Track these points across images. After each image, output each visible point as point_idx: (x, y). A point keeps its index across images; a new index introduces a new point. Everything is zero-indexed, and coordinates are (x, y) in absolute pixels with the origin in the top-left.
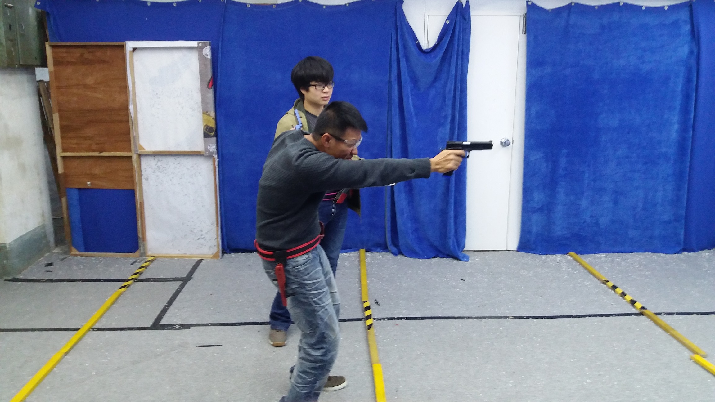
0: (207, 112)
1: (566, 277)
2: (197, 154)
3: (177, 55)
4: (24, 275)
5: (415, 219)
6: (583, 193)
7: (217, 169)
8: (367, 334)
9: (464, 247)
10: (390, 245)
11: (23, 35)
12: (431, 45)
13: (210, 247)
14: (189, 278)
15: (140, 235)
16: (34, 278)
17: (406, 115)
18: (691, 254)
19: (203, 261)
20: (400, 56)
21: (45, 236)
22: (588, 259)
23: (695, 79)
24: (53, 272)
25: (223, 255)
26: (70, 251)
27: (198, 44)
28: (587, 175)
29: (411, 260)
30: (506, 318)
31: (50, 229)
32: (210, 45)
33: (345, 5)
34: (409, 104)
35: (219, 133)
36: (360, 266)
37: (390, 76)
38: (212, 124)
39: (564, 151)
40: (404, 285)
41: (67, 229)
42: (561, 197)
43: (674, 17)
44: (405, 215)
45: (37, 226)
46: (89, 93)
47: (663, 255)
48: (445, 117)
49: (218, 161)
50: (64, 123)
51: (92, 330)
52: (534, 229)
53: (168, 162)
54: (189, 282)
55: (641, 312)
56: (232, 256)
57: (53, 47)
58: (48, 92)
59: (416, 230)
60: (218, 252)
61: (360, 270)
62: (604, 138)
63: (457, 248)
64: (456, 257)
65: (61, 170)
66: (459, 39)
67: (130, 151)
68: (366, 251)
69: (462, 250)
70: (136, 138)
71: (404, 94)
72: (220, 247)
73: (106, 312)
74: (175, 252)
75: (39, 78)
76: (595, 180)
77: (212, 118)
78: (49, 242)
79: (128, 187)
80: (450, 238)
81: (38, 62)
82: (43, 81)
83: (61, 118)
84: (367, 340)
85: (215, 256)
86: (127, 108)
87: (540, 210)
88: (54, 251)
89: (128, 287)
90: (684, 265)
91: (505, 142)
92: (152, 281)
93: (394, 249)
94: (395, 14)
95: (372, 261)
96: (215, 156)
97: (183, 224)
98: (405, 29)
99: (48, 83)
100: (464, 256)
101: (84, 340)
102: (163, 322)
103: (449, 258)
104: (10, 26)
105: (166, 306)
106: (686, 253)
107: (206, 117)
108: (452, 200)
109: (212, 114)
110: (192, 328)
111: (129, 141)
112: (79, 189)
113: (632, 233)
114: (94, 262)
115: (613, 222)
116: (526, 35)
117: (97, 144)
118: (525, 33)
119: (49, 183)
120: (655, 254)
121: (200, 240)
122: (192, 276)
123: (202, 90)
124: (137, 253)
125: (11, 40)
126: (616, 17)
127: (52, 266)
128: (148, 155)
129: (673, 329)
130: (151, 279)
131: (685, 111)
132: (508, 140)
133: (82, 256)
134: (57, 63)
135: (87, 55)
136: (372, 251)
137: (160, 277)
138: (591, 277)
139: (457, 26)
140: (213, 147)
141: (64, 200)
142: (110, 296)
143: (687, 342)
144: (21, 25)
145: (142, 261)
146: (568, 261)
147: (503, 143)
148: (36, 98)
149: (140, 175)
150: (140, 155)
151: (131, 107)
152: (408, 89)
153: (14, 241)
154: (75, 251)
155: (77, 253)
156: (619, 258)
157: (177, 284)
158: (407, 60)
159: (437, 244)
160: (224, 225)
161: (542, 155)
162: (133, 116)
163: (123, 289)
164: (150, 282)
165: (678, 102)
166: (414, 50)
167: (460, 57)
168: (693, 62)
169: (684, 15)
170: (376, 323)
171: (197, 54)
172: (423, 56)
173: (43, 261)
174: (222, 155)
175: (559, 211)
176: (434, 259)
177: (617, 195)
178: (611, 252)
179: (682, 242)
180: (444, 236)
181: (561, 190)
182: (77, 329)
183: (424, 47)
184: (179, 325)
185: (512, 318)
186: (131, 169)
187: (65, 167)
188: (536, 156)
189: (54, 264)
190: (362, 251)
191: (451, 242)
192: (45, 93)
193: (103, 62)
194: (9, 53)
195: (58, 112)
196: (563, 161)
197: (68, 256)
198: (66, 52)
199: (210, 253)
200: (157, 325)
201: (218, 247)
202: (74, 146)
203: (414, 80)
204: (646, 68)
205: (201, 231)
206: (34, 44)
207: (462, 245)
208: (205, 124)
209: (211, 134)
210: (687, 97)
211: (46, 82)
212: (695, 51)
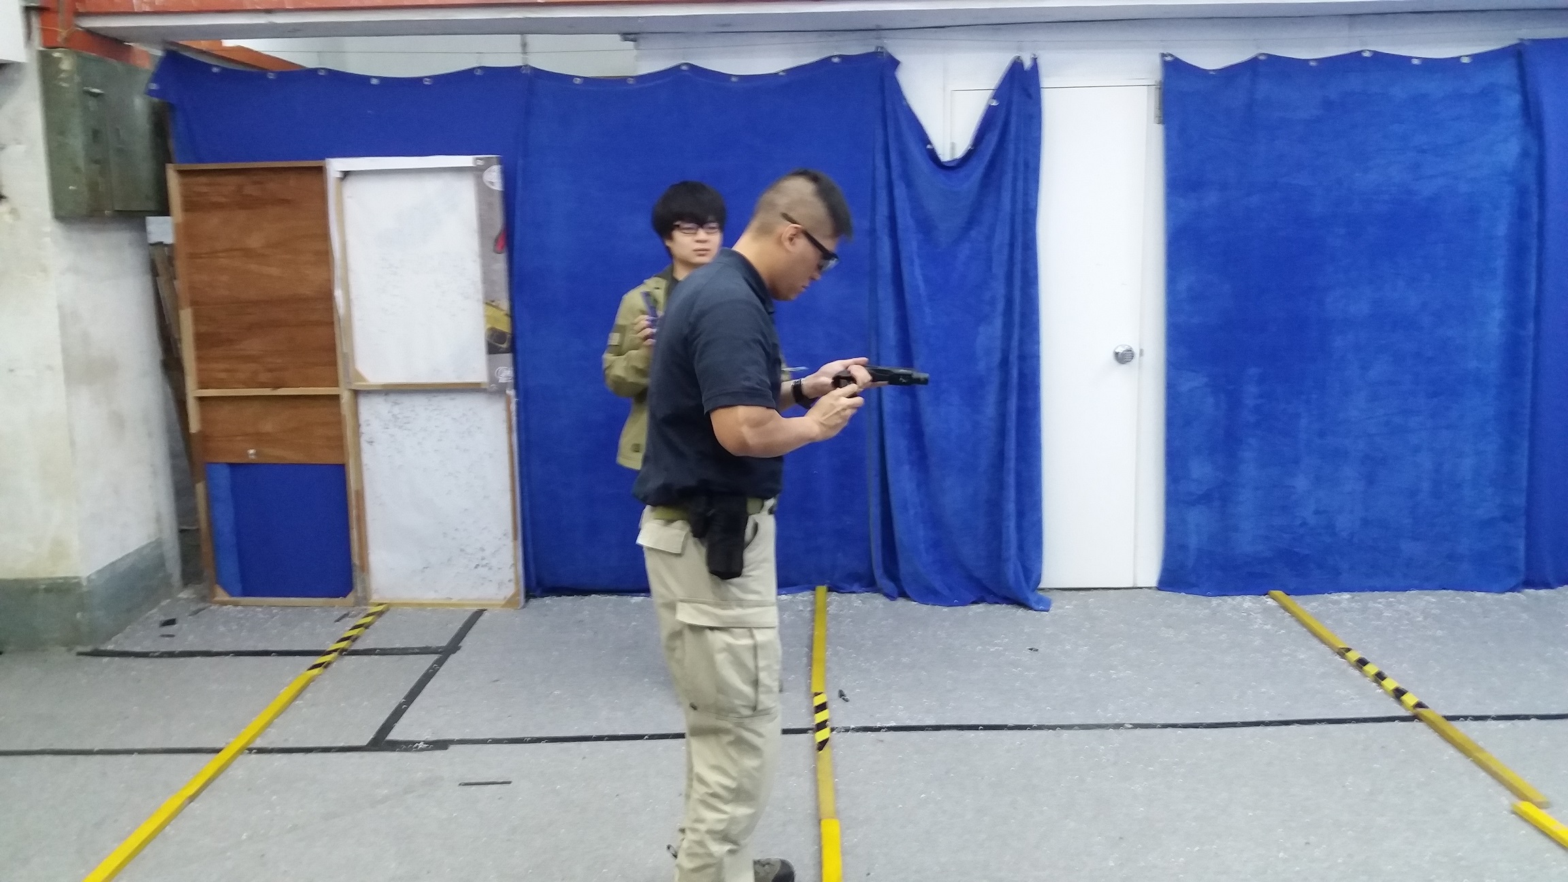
0: (494, 301)
1: (1258, 642)
2: (472, 389)
3: (432, 185)
4: (116, 643)
5: (934, 520)
6: (1296, 461)
7: (514, 419)
8: (816, 760)
9: (1038, 582)
10: (881, 577)
11: (120, 152)
12: (960, 153)
13: (500, 584)
14: (454, 646)
15: (356, 560)
16: (138, 649)
17: (908, 297)
18: (1543, 592)
19: (486, 614)
20: (895, 175)
21: (161, 563)
22: (1309, 605)
23: (1535, 210)
24: (175, 638)
25: (527, 601)
26: (213, 594)
27: (475, 161)
28: (1303, 422)
29: (926, 608)
30: (1118, 726)
31: (172, 551)
32: (500, 164)
33: (777, 74)
34: (915, 275)
35: (519, 345)
36: (813, 620)
37: (873, 221)
38: (504, 326)
39: (1253, 371)
40: (904, 660)
41: (206, 548)
42: (1250, 470)
43: (1481, 80)
44: (912, 512)
45: (146, 542)
46: (253, 266)
47: (1478, 594)
48: (992, 302)
49: (518, 403)
50: (203, 329)
51: (247, 751)
52: (1193, 542)
53: (414, 406)
54: (452, 655)
55: (1416, 715)
56: (547, 602)
57: (182, 173)
58: (172, 265)
59: (936, 545)
60: (515, 595)
61: (813, 629)
62: (1338, 342)
63: (1024, 584)
64: (1023, 602)
65: (194, 426)
67: (337, 385)
68: (830, 590)
69: (1036, 587)
70: (350, 358)
71: (904, 255)
72: (522, 584)
73: (278, 715)
74: (429, 596)
75: (154, 238)
76: (1322, 434)
77: (503, 313)
78: (170, 576)
79: (332, 459)
80: (1009, 559)
81: (151, 206)
82: (162, 243)
83: (197, 318)
84: (815, 771)
85: (510, 603)
86: (328, 297)
87: (1205, 498)
88: (181, 595)
89: (326, 667)
90: (1525, 616)
91: (1123, 353)
92: (376, 655)
93: (889, 585)
94: (882, 90)
95: (841, 611)
96: (511, 392)
97: (445, 534)
98: (903, 122)
99: (172, 245)
100: (1041, 600)
101: (230, 772)
102: (393, 735)
103: (1008, 604)
104: (95, 134)
105: (400, 705)
106: (1531, 591)
107: (492, 311)
108: (1011, 480)
109: (505, 305)
110: (452, 748)
111: (334, 364)
112: (232, 466)
113: (1408, 547)
114: (261, 616)
115: (1366, 522)
116: (1161, 126)
117: (270, 370)
119: (173, 455)
120: (1461, 592)
121: (480, 568)
122: (460, 645)
123: (484, 256)
124: (350, 598)
125: (97, 162)
126: (1354, 83)
127: (175, 626)
128: (372, 392)
129: (1481, 750)
130: (375, 649)
131: (1517, 280)
132: (1130, 351)
133: (236, 604)
134: (190, 205)
135: (250, 190)
136: (842, 591)
137: (394, 647)
138: (1315, 642)
139: (1014, 109)
140: (506, 374)
141: (200, 488)
142: (287, 685)
143: (1508, 775)
144: (118, 129)
145: (360, 613)
146: (1266, 610)
147: (1120, 356)
148: (147, 280)
149: (357, 435)
150: (356, 393)
151: (338, 294)
152: (911, 244)
153: (99, 572)
154: (221, 595)
155: (227, 598)
156: (1380, 603)
157: (429, 661)
158: (909, 184)
159: (978, 574)
160: (529, 537)
161: (1205, 380)
162: (341, 311)
163: (316, 671)
164: (372, 656)
165: (1500, 263)
166: (923, 165)
167: (1021, 177)
168: (1530, 178)
169: (1506, 75)
170: (837, 738)
171: (473, 183)
172: (941, 175)
173: (157, 614)
174: (527, 391)
175: (1246, 501)
176: (974, 607)
177: (1374, 465)
178: (1362, 590)
179: (1522, 566)
180: (996, 556)
181: (1249, 454)
182: (217, 751)
183: (945, 156)
184: (425, 743)
185: (1131, 728)
186: (339, 422)
187: (204, 420)
188: (1193, 382)
189: (178, 622)
190: (822, 590)
191: (1012, 569)
192: (166, 269)
193: (284, 202)
194: (93, 187)
195: (191, 305)
196: (1251, 393)
197: (207, 605)
199: (502, 597)
200: (380, 743)
201: (517, 583)
202: (223, 375)
203: (925, 227)
204: (1427, 189)
205: (482, 550)
206: (144, 169)
207: (1034, 578)
208: (489, 326)
209: (502, 346)
210: (1519, 251)
211: (167, 246)
212: (1534, 150)
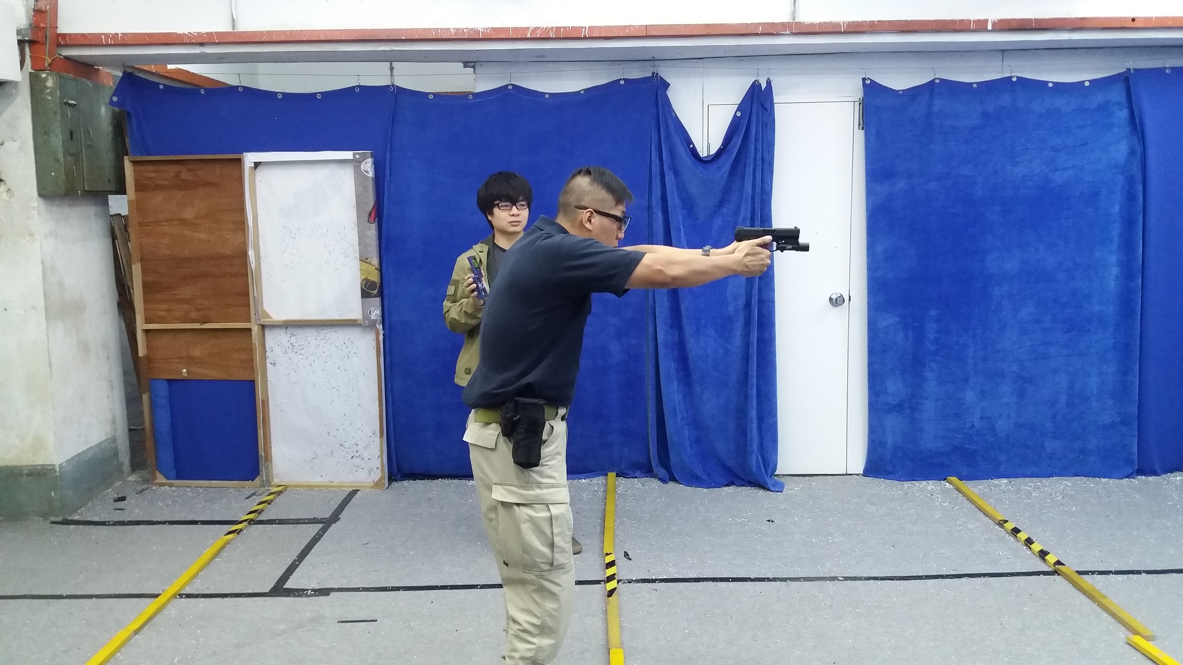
0: (367, 259)
1: (938, 515)
2: (350, 324)
3: (322, 173)
4: (81, 514)
5: (696, 423)
6: (966, 380)
7: (382, 346)
8: (606, 604)
9: (775, 469)
10: (657, 466)
11: (90, 147)
12: (713, 151)
13: (370, 471)
14: (335, 517)
15: (262, 452)
16: (96, 519)
18: (1151, 478)
19: (359, 492)
20: (666, 167)
21: (115, 454)
22: (976, 488)
23: (1141, 194)
24: (125, 511)
25: (390, 483)
26: (154, 478)
27: (354, 155)
28: (971, 352)
29: (690, 489)
30: (833, 579)
31: (123, 445)
32: (372, 157)
33: (578, 92)
34: (681, 240)
35: (386, 292)
36: (605, 499)
37: (650, 199)
38: (375, 277)
39: (933, 313)
40: (673, 529)
41: (149, 444)
42: (931, 386)
43: (1099, 98)
44: (679, 417)
45: (104, 438)
46: (187, 232)
47: (1103, 480)
49: (384, 335)
50: (149, 278)
51: (179, 596)
52: (890, 440)
53: (307, 337)
54: (333, 525)
55: (1056, 571)
56: (405, 484)
57: (134, 163)
58: (127, 231)
59: (698, 441)
60: (381, 479)
61: (605, 505)
62: (997, 292)
63: (763, 470)
64: (763, 485)
65: (142, 351)
66: (756, 140)
67: (249, 320)
68: (618, 475)
69: (773, 474)
70: (259, 301)
71: (672, 226)
72: (386, 470)
73: (201, 569)
74: (316, 480)
75: (113, 211)
76: (985, 359)
77: (374, 267)
78: (122, 464)
79: (245, 376)
80: (753, 453)
81: (112, 187)
82: (120, 214)
83: (144, 271)
84: (606, 612)
85: (377, 485)
86: (245, 255)
87: (899, 408)
88: (130, 479)
89: (238, 533)
90: (1138, 496)
91: (836, 299)
93: (663, 472)
94: (656, 104)
95: (626, 491)
96: (380, 327)
97: (329, 433)
98: (672, 128)
99: (127, 216)
100: (776, 484)
101: (165, 612)
102: (288, 585)
104: (71, 134)
105: (295, 561)
106: (1142, 478)
107: (365, 266)
108: (753, 392)
109: (375, 261)
110: (332, 594)
111: (248, 305)
112: (169, 381)
113: (1050, 445)
114: (190, 494)
115: (1018, 426)
116: (863, 132)
117: (198, 310)
118: (863, 129)
119: (125, 373)
120: (1091, 478)
121: (355, 459)
122: (339, 516)
123: (359, 225)
124: (257, 481)
125: (72, 155)
126: (1006, 100)
127: (126, 501)
128: (275, 326)
129: (1105, 597)
131: (1127, 247)
132: (841, 296)
133: (171, 486)
134: (140, 187)
135: (185, 175)
136: (627, 476)
138: (981, 515)
139: (754, 119)
140: (376, 313)
141: (145, 397)
142: (209, 547)
144: (89, 130)
145: (264, 492)
146: (945, 492)
147: (834, 300)
148: (110, 240)
149: (264, 358)
150: (263, 327)
151: (251, 253)
152: (678, 218)
153: (68, 460)
154: (161, 479)
155: (164, 481)
157: (316, 528)
158: (676, 174)
159: (730, 463)
160: (392, 435)
161: (897, 319)
162: (253, 266)
163: (231, 536)
165: (1116, 232)
166: (686, 158)
167: (759, 168)
168: (1136, 168)
169: (1117, 94)
170: (622, 587)
171: (352, 171)
172: (700, 167)
173: (112, 493)
174: (391, 325)
175: (929, 409)
176: (726, 488)
177: (1024, 381)
179: (1135, 459)
180: (742, 450)
181: (931, 375)
182: (156, 596)
183: (703, 153)
184: (312, 590)
185: (843, 580)
186: (250, 350)
187: (149, 347)
188: (888, 320)
189: (128, 498)
190: (612, 475)
191: (754, 460)
192: (122, 234)
193: (211, 184)
194: (69, 173)
195: (141, 261)
196: (931, 329)
197: (150, 486)
198: (153, 172)
199: (371, 480)
200: (279, 590)
201: (382, 470)
202: (163, 314)
203: (688, 204)
204: (1059, 178)
205: (357, 444)
206: (107, 158)
207: (771, 467)
208: (363, 277)
209: (373, 292)
210: (1129, 224)
211: (123, 216)
212: (1139, 150)
